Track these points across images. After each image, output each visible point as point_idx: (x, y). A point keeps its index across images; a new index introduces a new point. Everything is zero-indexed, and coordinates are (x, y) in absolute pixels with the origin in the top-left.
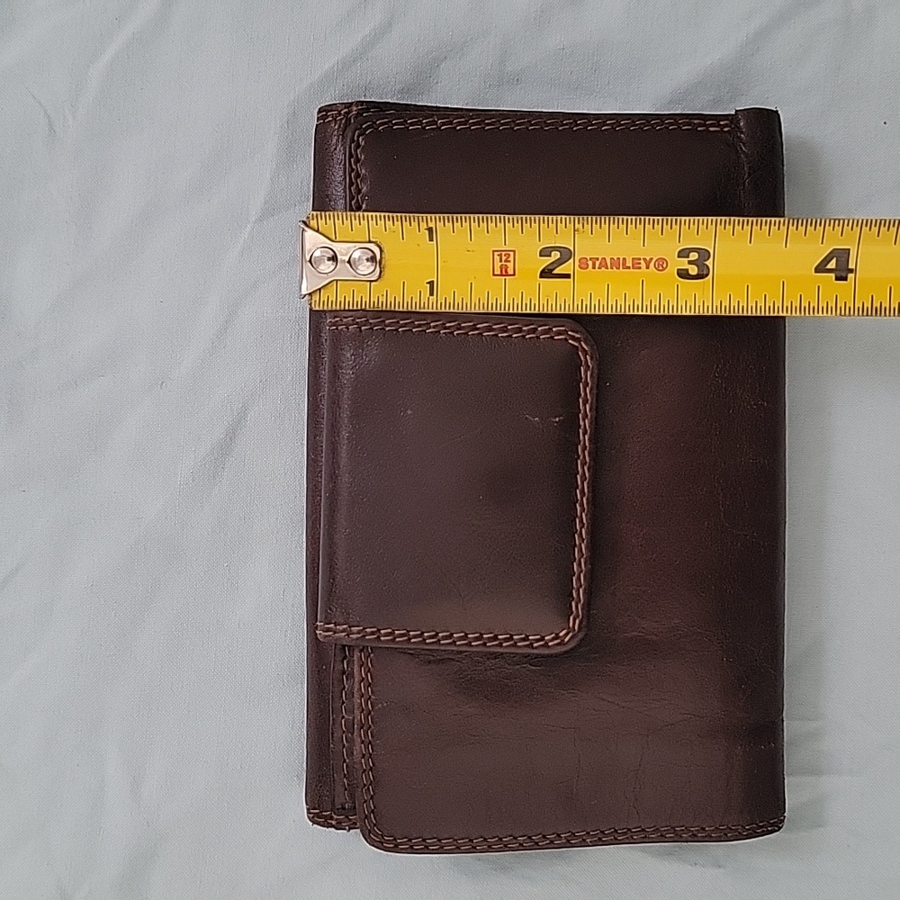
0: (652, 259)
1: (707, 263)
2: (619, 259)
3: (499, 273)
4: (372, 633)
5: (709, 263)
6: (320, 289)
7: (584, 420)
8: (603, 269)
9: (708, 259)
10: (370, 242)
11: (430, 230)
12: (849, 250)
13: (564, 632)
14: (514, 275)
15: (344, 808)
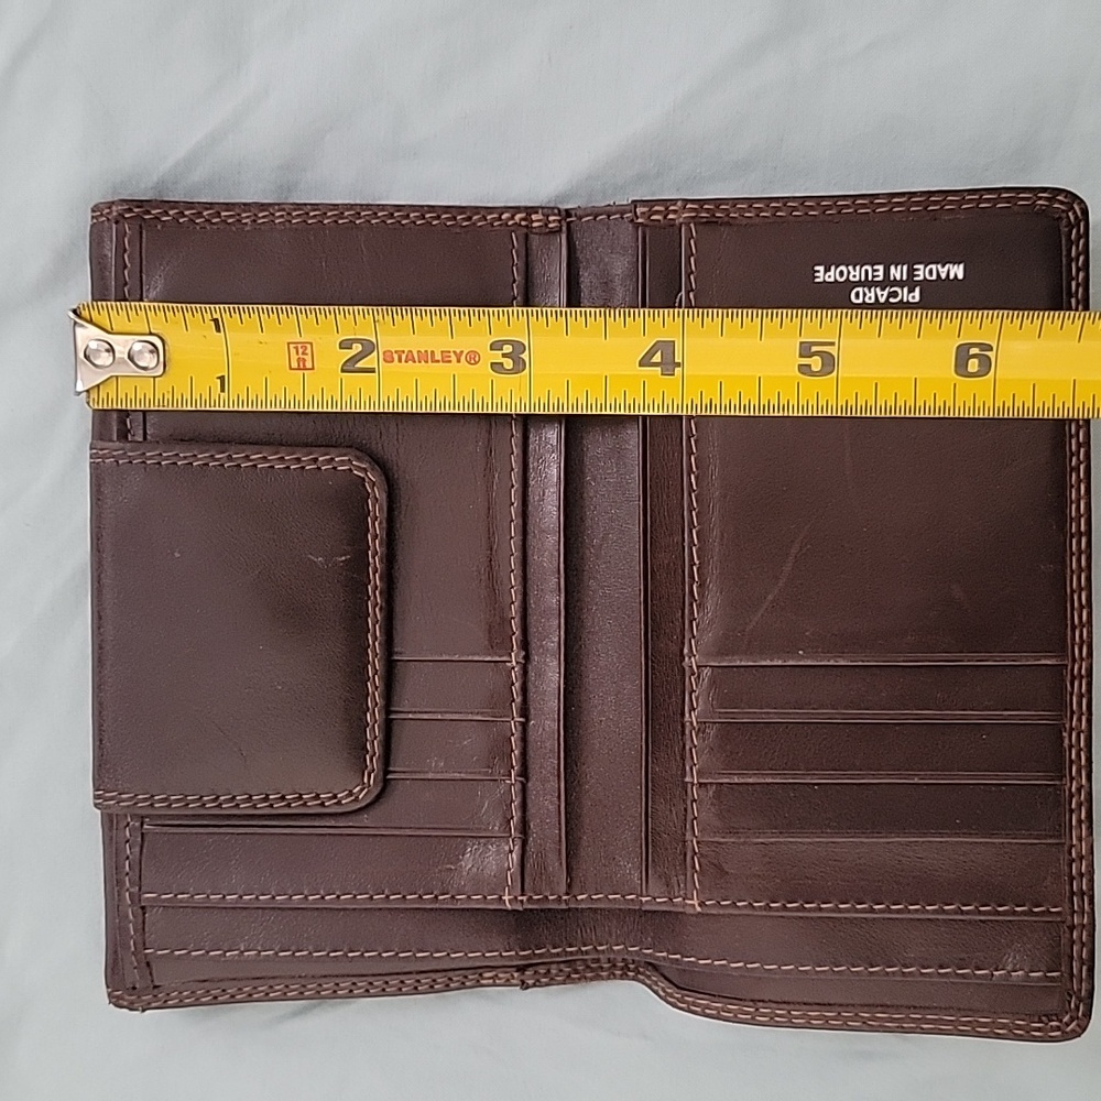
0: (462, 352)
1: (522, 356)
2: (426, 351)
3: (296, 367)
4: (145, 800)
5: (525, 356)
6: (98, 386)
7: (374, 558)
8: (410, 362)
9: (523, 352)
10: (151, 334)
11: (216, 321)
12: (674, 342)
13: (358, 789)
14: (313, 369)
15: (134, 988)
